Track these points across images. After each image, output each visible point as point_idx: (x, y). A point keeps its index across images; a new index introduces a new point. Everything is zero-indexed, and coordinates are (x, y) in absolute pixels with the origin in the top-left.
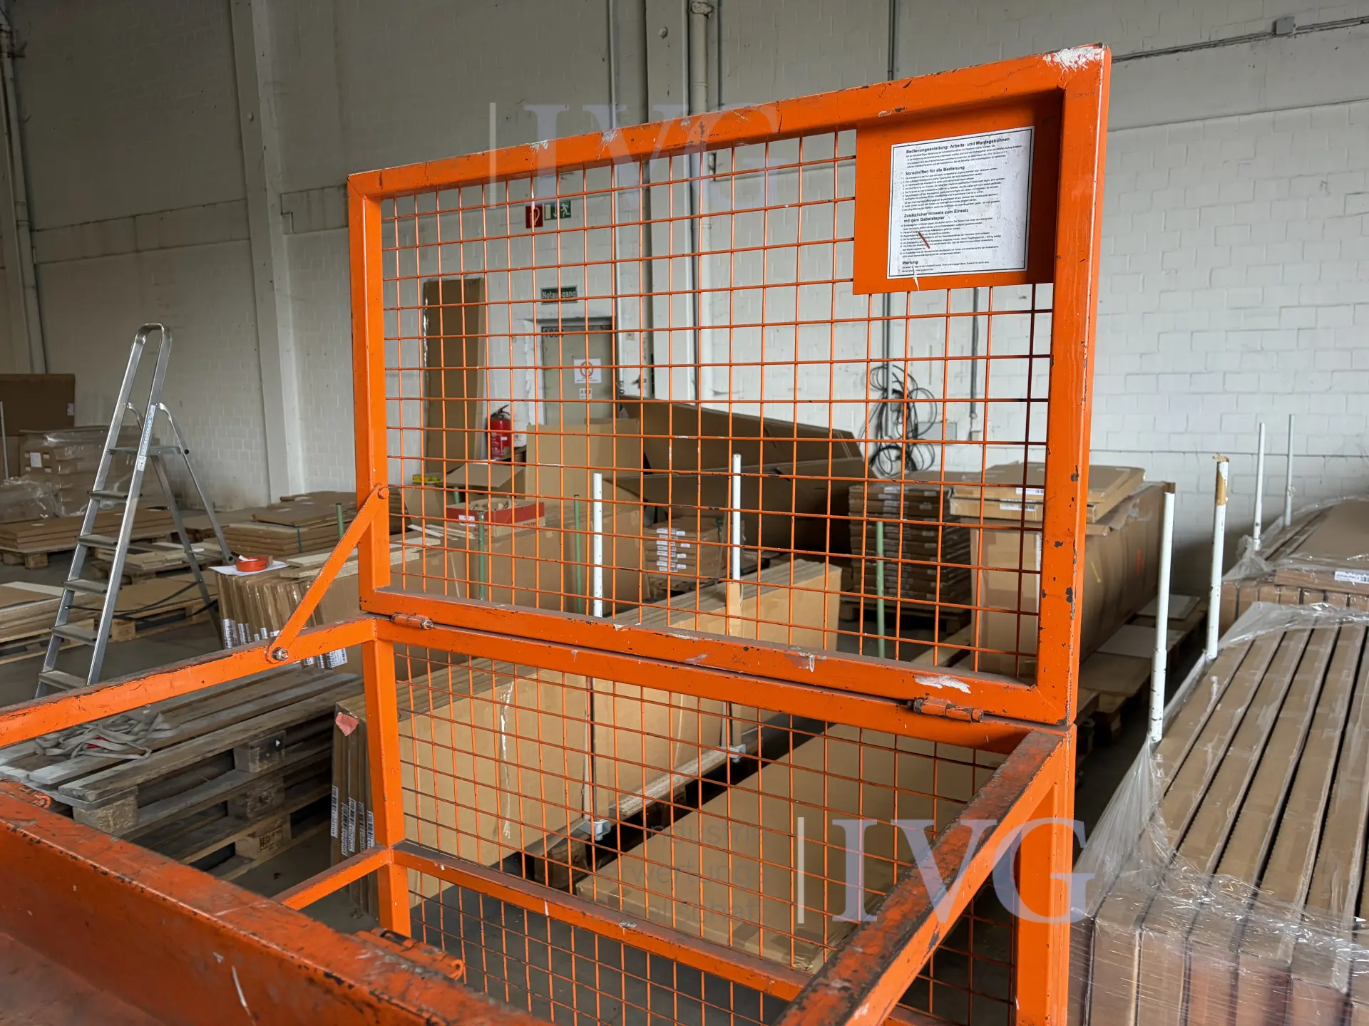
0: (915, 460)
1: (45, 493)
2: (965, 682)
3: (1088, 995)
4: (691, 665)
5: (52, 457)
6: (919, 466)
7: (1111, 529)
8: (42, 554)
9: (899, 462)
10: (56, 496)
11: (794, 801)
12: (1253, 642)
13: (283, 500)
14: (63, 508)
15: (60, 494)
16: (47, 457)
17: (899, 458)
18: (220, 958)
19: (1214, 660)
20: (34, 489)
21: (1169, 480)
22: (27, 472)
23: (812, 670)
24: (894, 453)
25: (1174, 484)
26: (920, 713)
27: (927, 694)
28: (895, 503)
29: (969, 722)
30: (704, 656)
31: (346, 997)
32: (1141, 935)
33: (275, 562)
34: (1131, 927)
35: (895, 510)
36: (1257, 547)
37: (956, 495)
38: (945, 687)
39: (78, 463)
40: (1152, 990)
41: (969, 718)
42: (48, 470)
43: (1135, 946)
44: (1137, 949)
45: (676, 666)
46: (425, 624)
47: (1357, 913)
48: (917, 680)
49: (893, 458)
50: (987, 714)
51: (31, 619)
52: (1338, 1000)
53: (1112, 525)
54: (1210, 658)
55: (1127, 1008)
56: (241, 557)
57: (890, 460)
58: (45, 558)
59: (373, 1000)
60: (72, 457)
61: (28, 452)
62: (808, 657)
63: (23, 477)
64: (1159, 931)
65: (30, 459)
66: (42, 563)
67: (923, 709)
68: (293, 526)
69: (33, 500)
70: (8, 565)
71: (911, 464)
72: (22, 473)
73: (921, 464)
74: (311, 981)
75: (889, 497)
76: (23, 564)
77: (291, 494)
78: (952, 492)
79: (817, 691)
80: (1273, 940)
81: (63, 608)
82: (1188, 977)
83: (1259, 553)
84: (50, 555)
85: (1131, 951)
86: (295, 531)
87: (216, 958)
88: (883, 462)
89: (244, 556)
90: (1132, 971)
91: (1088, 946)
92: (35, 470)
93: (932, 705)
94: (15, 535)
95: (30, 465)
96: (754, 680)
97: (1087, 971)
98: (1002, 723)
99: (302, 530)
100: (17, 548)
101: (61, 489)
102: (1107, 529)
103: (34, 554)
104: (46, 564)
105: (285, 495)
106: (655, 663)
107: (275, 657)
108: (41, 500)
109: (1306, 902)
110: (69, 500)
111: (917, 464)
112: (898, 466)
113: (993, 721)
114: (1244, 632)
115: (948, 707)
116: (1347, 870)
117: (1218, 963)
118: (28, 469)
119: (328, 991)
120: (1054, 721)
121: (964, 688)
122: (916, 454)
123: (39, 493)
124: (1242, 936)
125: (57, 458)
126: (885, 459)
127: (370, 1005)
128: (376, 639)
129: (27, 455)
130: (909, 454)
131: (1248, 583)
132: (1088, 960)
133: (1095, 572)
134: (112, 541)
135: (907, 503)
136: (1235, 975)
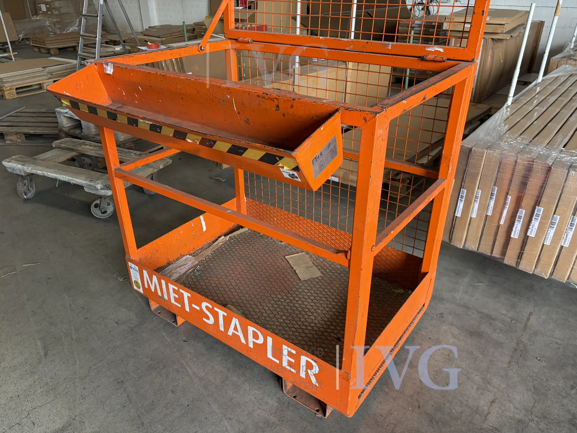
0: (430, 10)
1: (50, 23)
2: (442, 48)
3: (466, 173)
4: (347, 50)
5: (50, 6)
6: (432, 13)
7: (511, 36)
8: (56, 48)
9: (423, 11)
10: (54, 24)
11: (378, 98)
12: (558, 77)
13: (150, 27)
14: (58, 30)
15: (56, 24)
16: (48, 6)
17: (423, 9)
18: (229, 97)
19: (539, 83)
20: (46, 21)
21: (543, 20)
22: (40, 14)
23: (390, 49)
24: (421, 7)
25: (544, 21)
26: (426, 61)
27: (429, 54)
28: (419, 29)
29: (441, 62)
30: (352, 46)
31: (269, 98)
32: (487, 152)
33: (162, 46)
34: (484, 149)
35: (418, 32)
36: (572, 47)
37: (447, 20)
38: (435, 51)
39: (61, 9)
40: (487, 169)
41: (442, 60)
42: (49, 13)
43: (484, 155)
44: (485, 156)
45: (341, 51)
46: (249, 41)
47: (564, 147)
48: (426, 49)
49: (420, 9)
50: (448, 59)
51: (64, 71)
52: (548, 167)
53: (512, 35)
54: (538, 82)
55: (478, 176)
56: (148, 43)
57: (419, 10)
58: (57, 50)
59: (277, 97)
60: (58, 6)
61: (40, 4)
62: (389, 44)
63: (39, 16)
64: (493, 150)
65: (40, 7)
66: (56, 52)
67: (427, 58)
68: (159, 37)
69: (45, 26)
70: (43, 53)
71: (428, 12)
72: (38, 13)
73: (432, 12)
74: (258, 96)
75: (417, 26)
76: (49, 53)
77: (152, 25)
78: (445, 19)
79: (391, 56)
80: (531, 152)
81: (79, 64)
82: (500, 163)
83: (573, 49)
84: (59, 49)
85: (482, 157)
86: (160, 39)
87: (228, 97)
88: (416, 11)
89: (150, 42)
90: (481, 164)
91: (469, 157)
92: (43, 12)
93: (430, 57)
94: (44, 40)
95: (41, 10)
96: (369, 54)
97: (467, 165)
98: (453, 62)
99: (163, 39)
100: (46, 46)
101: (56, 21)
102: (510, 35)
103: (53, 48)
104: (58, 53)
105: (150, 26)
106: (334, 50)
107: (201, 50)
108: (49, 26)
109: (547, 144)
110: (59, 26)
111: (431, 12)
112: (422, 13)
113: (449, 61)
114: (555, 73)
115: (435, 57)
116: (564, 138)
117: (511, 158)
118: (41, 12)
119: (264, 98)
120: (470, 60)
121: (441, 50)
122: (431, 8)
123: (47, 23)
124: (521, 151)
125: (52, 7)
126: (417, 10)
127: (276, 98)
128: (231, 49)
129: (39, 5)
130: (428, 7)
131: (564, 59)
132: (468, 161)
133: (501, 58)
134: (95, 36)
135: (424, 28)
136: (516, 162)
